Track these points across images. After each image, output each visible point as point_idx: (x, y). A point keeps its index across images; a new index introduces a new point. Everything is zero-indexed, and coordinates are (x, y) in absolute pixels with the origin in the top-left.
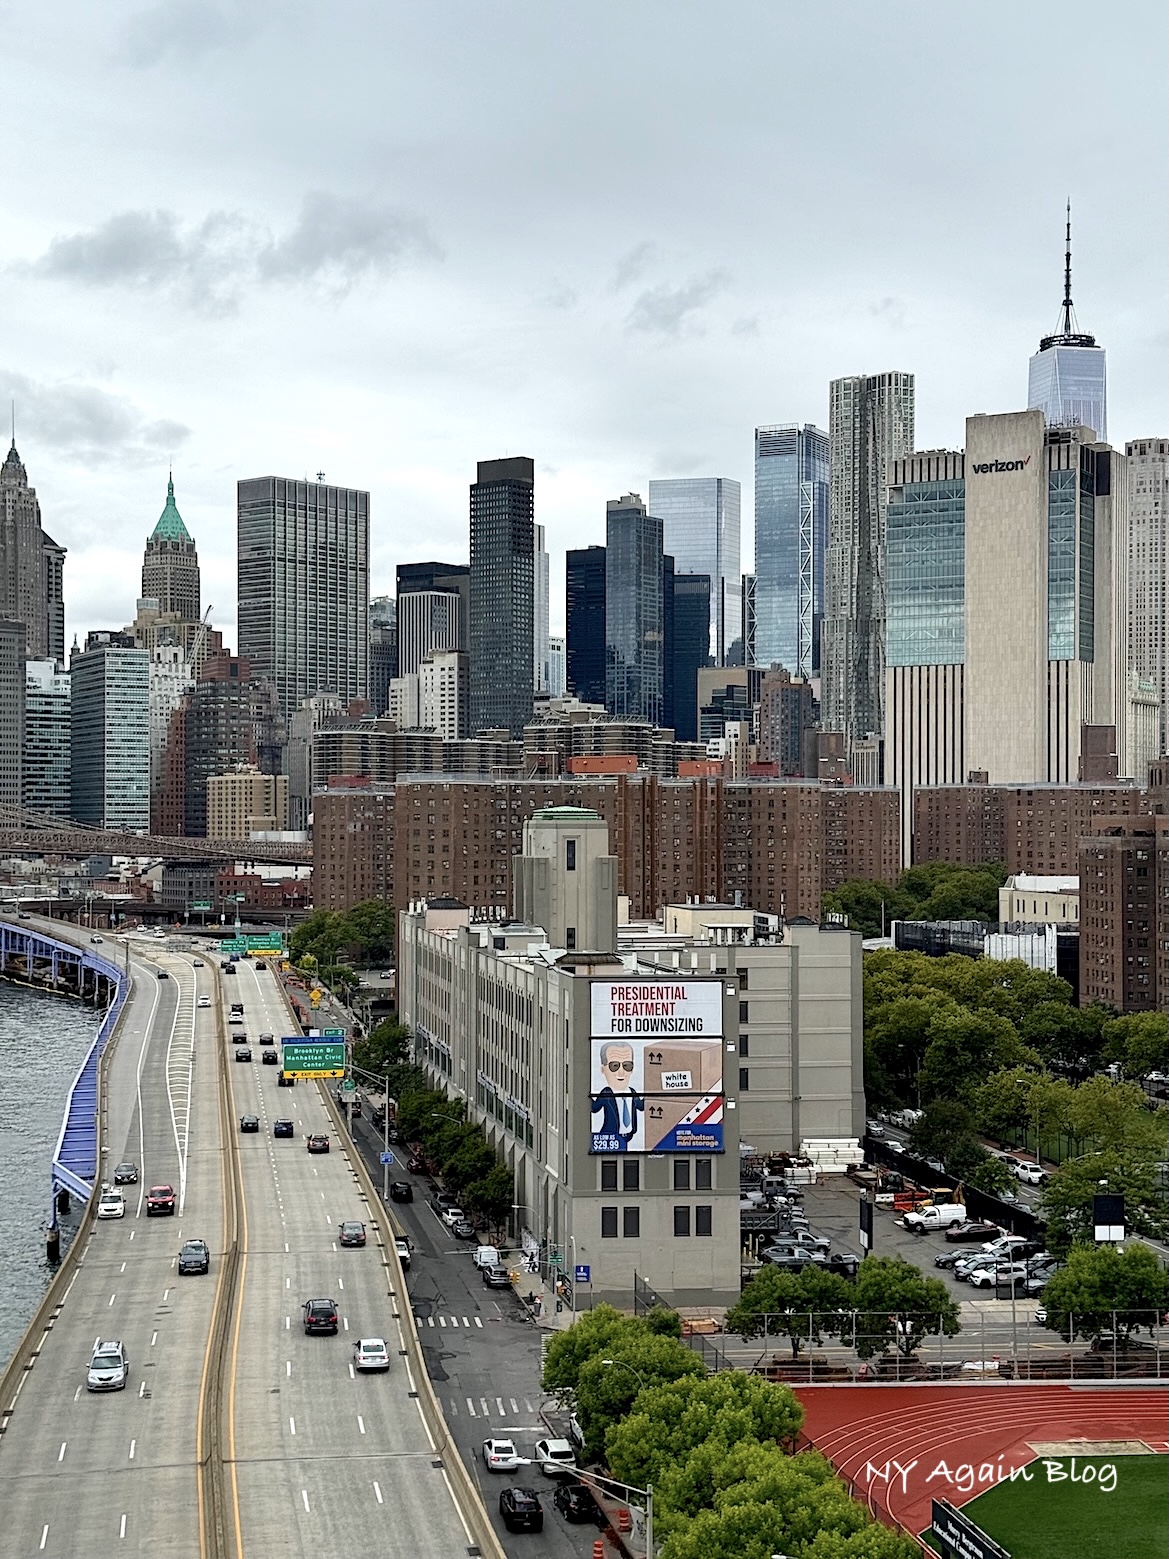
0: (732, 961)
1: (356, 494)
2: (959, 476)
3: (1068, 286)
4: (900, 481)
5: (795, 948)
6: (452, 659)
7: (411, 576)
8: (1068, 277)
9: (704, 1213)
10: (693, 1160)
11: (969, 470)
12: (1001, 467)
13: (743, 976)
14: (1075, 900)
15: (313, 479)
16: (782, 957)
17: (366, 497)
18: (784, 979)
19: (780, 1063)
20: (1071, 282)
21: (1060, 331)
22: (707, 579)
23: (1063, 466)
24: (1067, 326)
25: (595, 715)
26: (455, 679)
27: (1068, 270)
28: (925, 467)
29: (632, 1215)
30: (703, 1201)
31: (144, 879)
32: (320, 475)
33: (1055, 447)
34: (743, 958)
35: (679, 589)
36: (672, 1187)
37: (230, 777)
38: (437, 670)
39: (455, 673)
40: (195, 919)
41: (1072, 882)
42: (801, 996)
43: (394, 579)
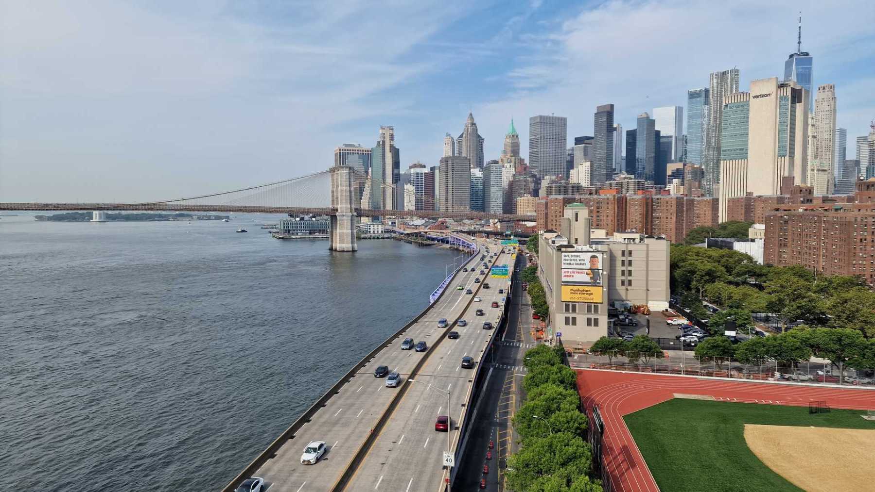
0: (627, 248)
1: (562, 118)
2: (748, 99)
3: (800, 37)
4: (727, 102)
5: (648, 245)
6: (588, 164)
7: (578, 141)
8: (800, 35)
9: (596, 321)
10: (593, 305)
11: (751, 97)
12: (762, 96)
13: (630, 253)
15: (551, 115)
16: (644, 247)
17: (566, 119)
18: (644, 255)
19: (642, 278)
20: (801, 36)
22: (671, 137)
23: (785, 95)
24: (799, 50)
25: (631, 178)
27: (800, 32)
28: (736, 98)
29: (574, 319)
30: (596, 317)
31: (496, 225)
33: (782, 89)
34: (630, 247)
35: (662, 140)
36: (586, 312)
37: (523, 198)
38: (584, 167)
39: (589, 168)
40: (506, 236)
42: (650, 259)
43: (574, 141)
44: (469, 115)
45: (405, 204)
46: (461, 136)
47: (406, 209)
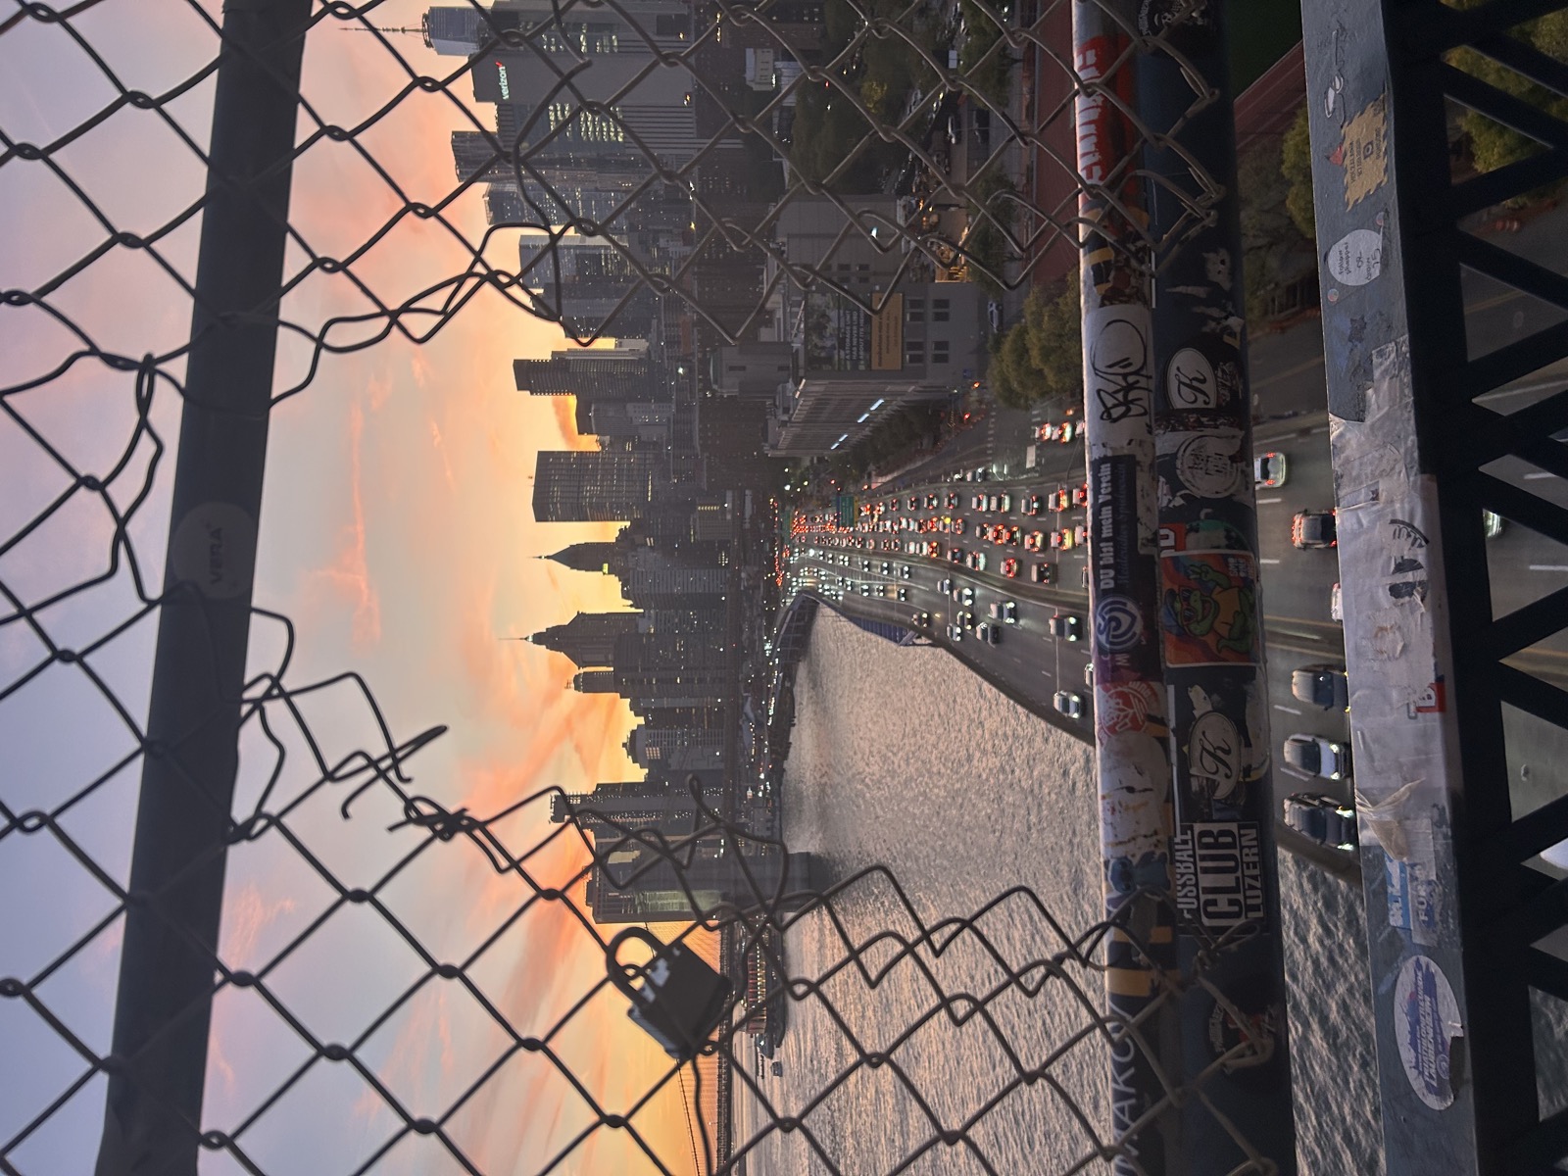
1: (539, 459)
6: (630, 407)
7: (584, 428)
14: (759, 51)
15: (533, 482)
17: (541, 454)
21: (421, 35)
24: (417, 31)
25: (658, 327)
32: (529, 478)
41: (749, 52)
43: (586, 437)
44: (531, 644)
46: (574, 658)
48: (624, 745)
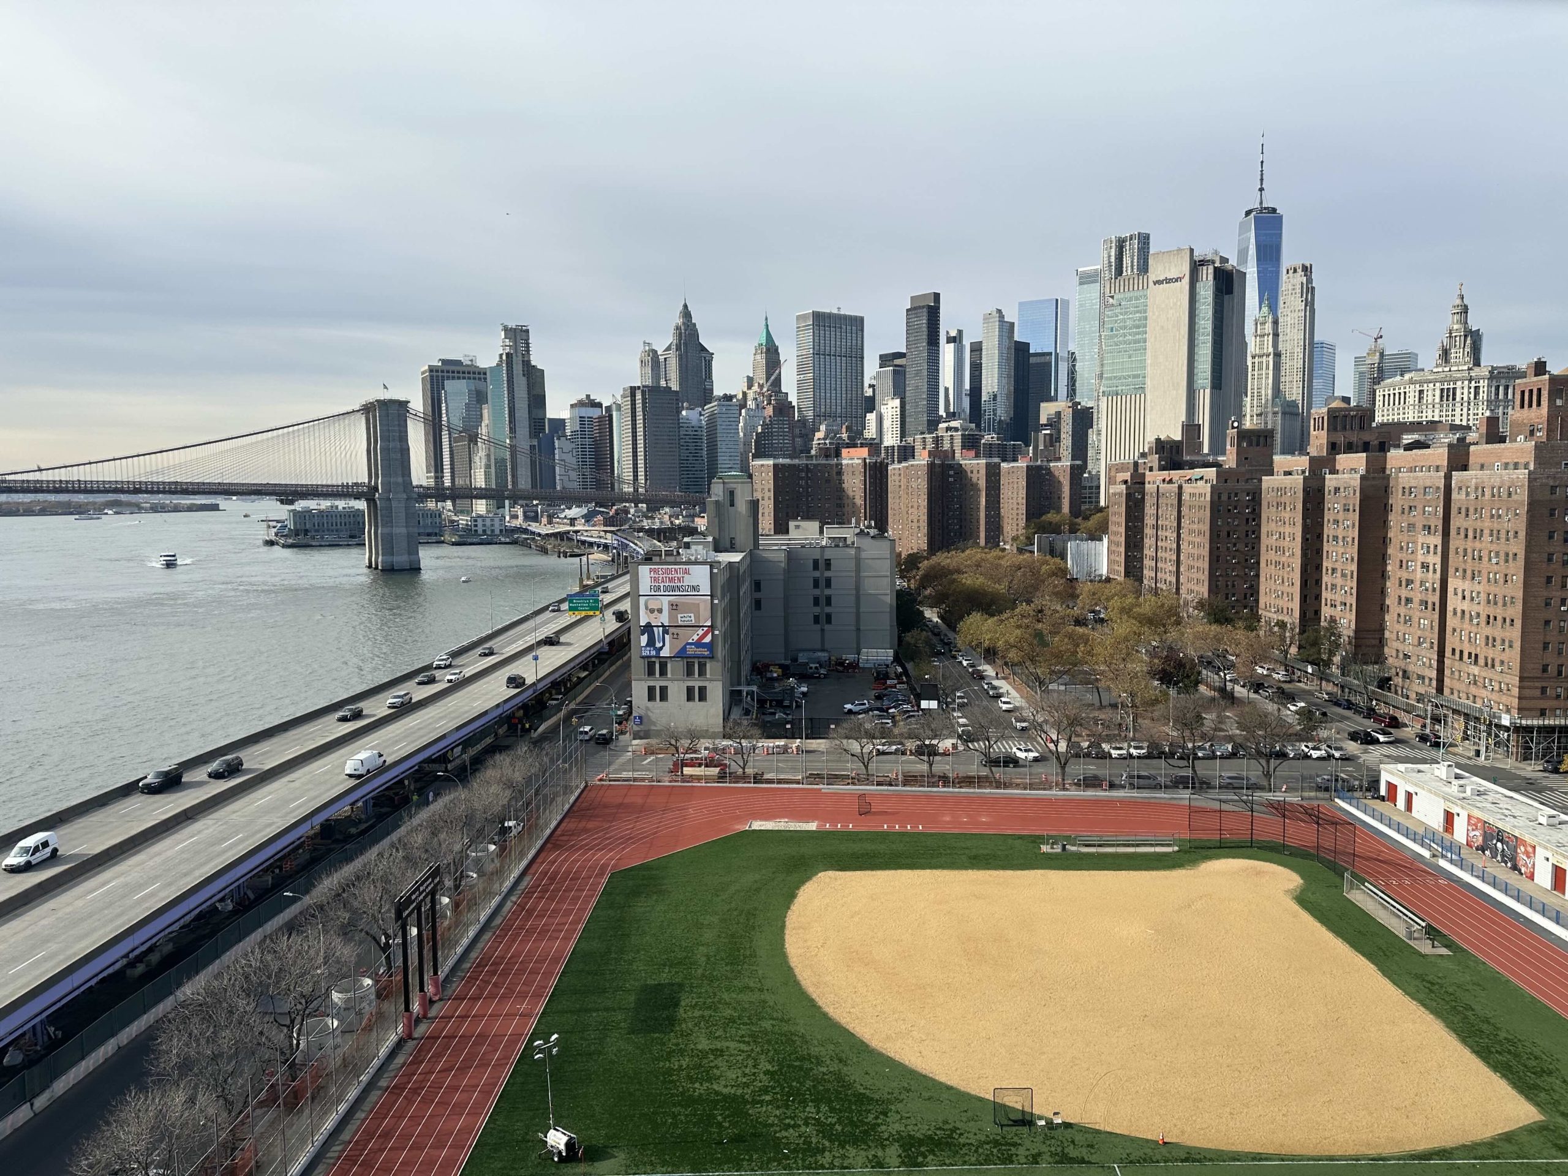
1: (856, 317)
3: (1262, 180)
4: (1113, 292)
5: (858, 548)
7: (885, 360)
8: (1262, 175)
12: (1168, 281)
15: (835, 311)
16: (851, 553)
17: (862, 319)
19: (849, 610)
21: (1257, 205)
22: (1051, 354)
23: (1204, 279)
24: (1261, 203)
26: (899, 413)
27: (1262, 171)
28: (1127, 283)
32: (839, 308)
33: (1200, 268)
35: (1032, 360)
38: (890, 409)
39: (898, 409)
43: (877, 362)
44: (681, 308)
45: (558, 477)
46: (668, 349)
47: (558, 488)
48: (588, 396)
